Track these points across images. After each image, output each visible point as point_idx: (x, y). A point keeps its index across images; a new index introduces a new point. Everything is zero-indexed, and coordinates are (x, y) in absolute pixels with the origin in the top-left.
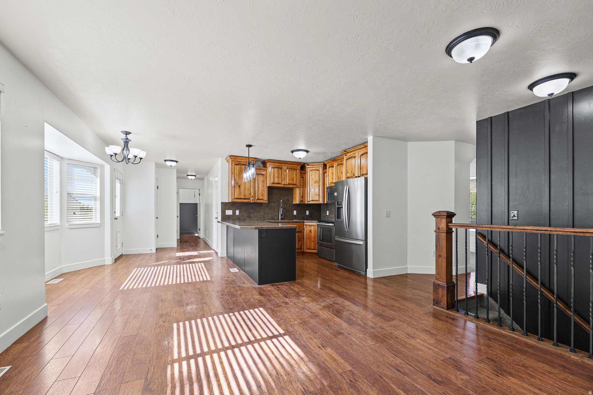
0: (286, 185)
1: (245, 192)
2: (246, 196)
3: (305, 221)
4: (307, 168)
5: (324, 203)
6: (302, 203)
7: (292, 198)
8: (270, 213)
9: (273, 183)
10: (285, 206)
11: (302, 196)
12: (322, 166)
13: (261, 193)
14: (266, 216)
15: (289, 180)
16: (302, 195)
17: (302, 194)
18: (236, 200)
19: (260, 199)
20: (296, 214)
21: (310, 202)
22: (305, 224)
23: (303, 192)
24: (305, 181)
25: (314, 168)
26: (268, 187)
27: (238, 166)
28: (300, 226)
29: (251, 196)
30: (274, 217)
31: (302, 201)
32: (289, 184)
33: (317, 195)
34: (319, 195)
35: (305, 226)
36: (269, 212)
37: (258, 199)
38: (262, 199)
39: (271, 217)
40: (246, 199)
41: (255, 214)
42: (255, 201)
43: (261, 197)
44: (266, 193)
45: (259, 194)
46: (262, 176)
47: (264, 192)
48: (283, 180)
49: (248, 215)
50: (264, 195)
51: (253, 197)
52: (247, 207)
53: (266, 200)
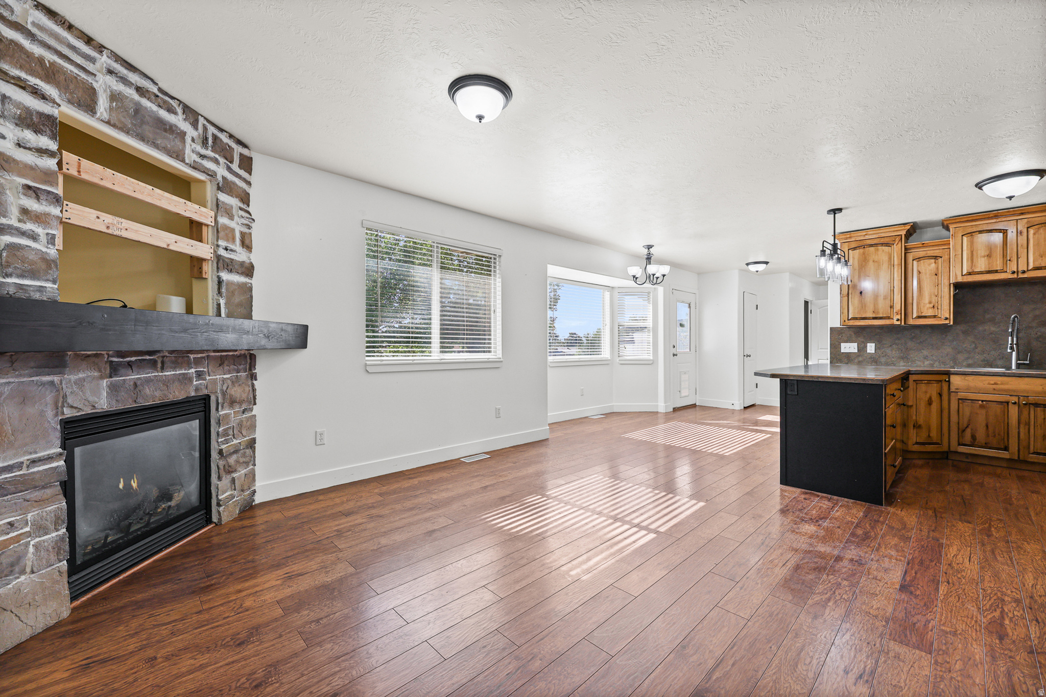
0: (1024, 272)
1: (875, 304)
2: (881, 312)
8: (977, 350)
9: (969, 274)
13: (930, 303)
14: (961, 357)
15: (1039, 257)
18: (852, 323)
19: (925, 317)
26: (954, 284)
27: (857, 251)
29: (895, 311)
32: (1038, 269)
36: (976, 348)
37: (919, 317)
38: (935, 317)
39: (984, 360)
40: (881, 318)
41: (925, 352)
42: (911, 322)
43: (930, 313)
44: (948, 301)
45: (922, 305)
46: (933, 261)
47: (939, 299)
48: (1010, 260)
49: (902, 355)
50: (939, 307)
51: (901, 314)
52: (899, 336)
53: (946, 319)
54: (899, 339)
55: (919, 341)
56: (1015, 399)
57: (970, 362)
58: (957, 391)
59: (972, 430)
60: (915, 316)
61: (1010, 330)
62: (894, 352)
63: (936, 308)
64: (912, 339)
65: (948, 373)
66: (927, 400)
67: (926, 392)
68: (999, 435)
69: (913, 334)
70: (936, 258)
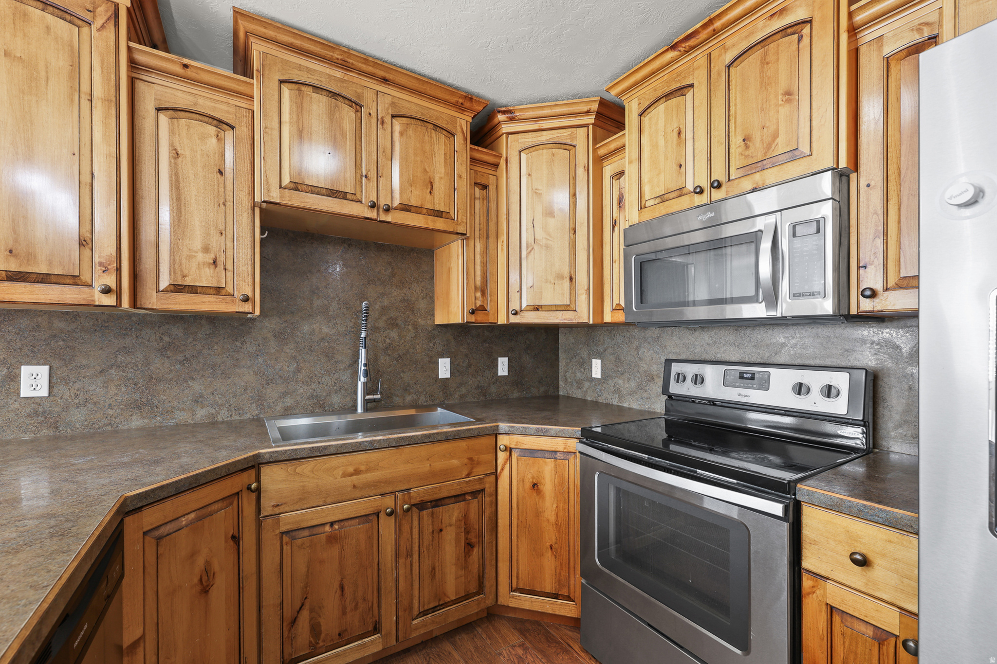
0: (388, 210)
1: (18, 224)
3: (503, 426)
4: (509, 134)
5: (599, 321)
6: (480, 317)
7: (430, 298)
8: (300, 376)
10: (394, 334)
11: (478, 283)
12: (590, 119)
13: (206, 249)
14: (272, 393)
15: (408, 183)
16: (478, 279)
17: (478, 273)
19: (193, 290)
20: (448, 376)
21: (523, 314)
22: (503, 441)
23: (485, 265)
24: (493, 206)
25: (545, 137)
26: (261, 207)
28: (471, 459)
29: (96, 260)
30: (329, 394)
31: (483, 308)
32: (405, 208)
33: (560, 277)
34: (571, 279)
35: (502, 456)
36: (298, 370)
37: (177, 288)
38: (218, 290)
39: (312, 397)
41: (197, 386)
42: (152, 300)
43: (206, 278)
44: (249, 252)
45: (185, 252)
46: (212, 130)
47: (229, 244)
48: (366, 177)
49: (137, 396)
50: (229, 266)
51: (119, 270)
52: (128, 341)
53: (246, 299)
54: (126, 350)
55: (180, 357)
56: (389, 502)
57: (289, 401)
58: (277, 510)
59: (312, 610)
60: (164, 284)
61: (363, 335)
62: (113, 390)
63: (221, 267)
64: (163, 351)
65: (255, 465)
66: (196, 580)
67: (193, 555)
68: (364, 600)
69: (166, 339)
70: (220, 123)
